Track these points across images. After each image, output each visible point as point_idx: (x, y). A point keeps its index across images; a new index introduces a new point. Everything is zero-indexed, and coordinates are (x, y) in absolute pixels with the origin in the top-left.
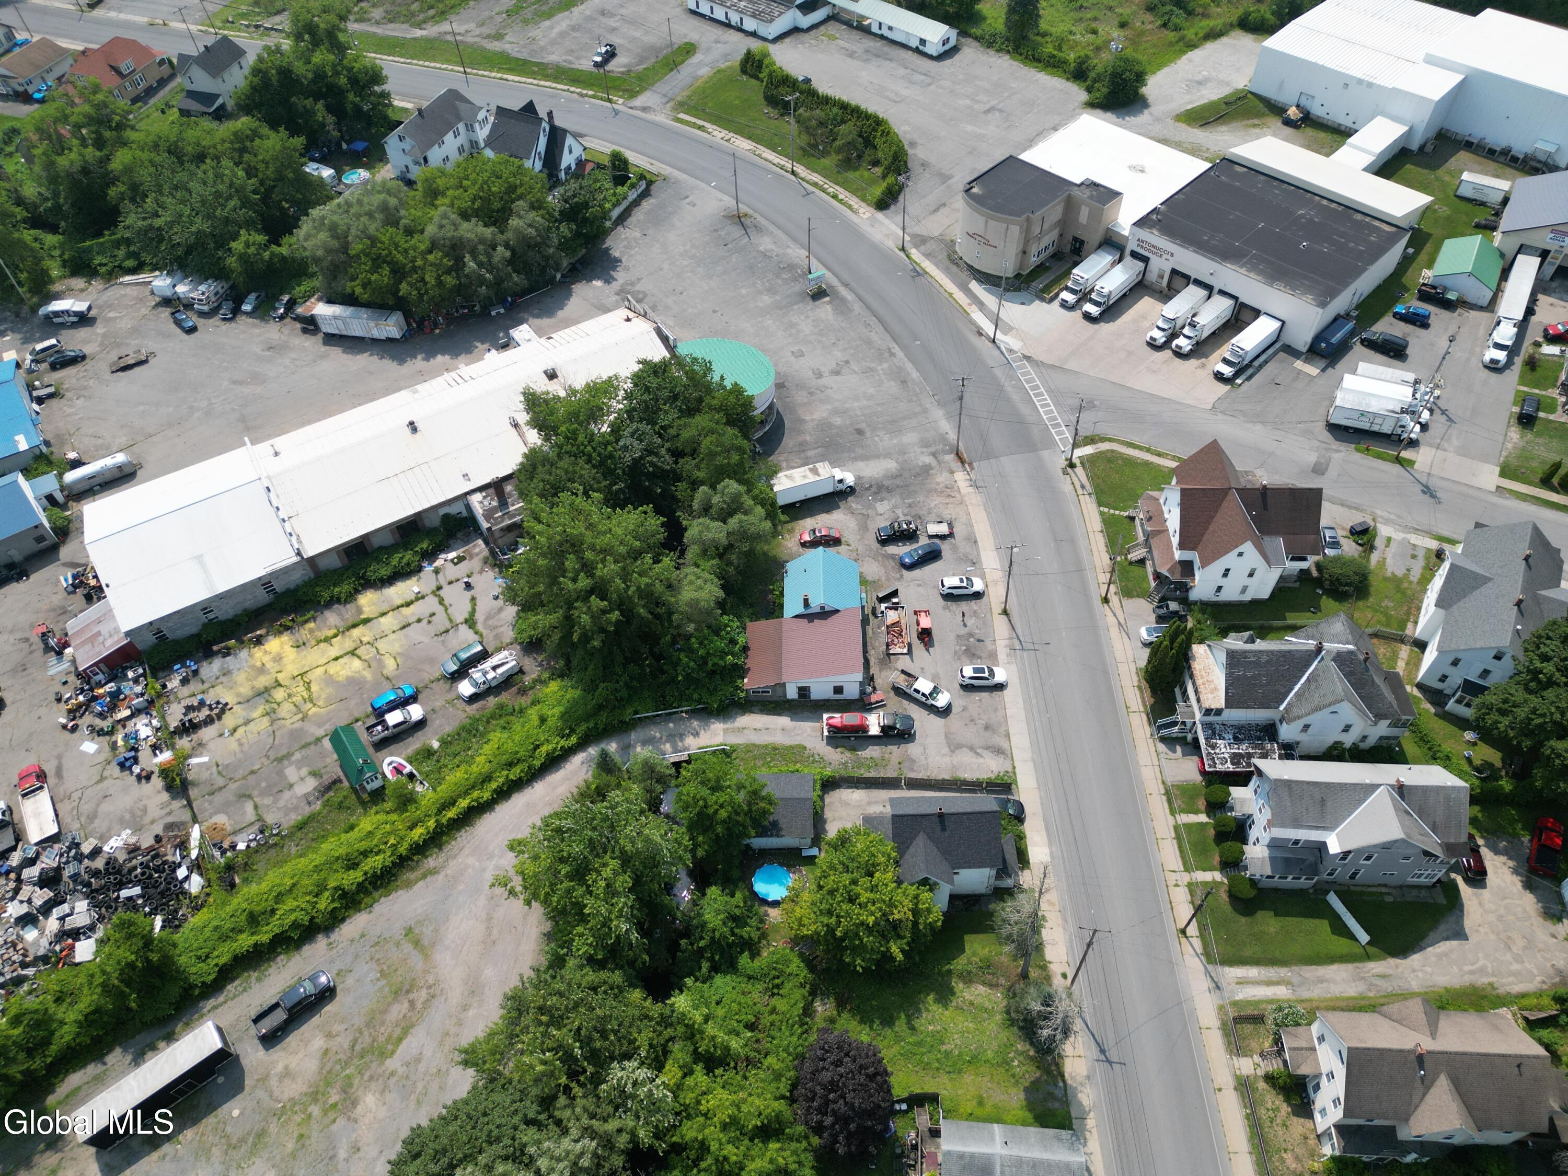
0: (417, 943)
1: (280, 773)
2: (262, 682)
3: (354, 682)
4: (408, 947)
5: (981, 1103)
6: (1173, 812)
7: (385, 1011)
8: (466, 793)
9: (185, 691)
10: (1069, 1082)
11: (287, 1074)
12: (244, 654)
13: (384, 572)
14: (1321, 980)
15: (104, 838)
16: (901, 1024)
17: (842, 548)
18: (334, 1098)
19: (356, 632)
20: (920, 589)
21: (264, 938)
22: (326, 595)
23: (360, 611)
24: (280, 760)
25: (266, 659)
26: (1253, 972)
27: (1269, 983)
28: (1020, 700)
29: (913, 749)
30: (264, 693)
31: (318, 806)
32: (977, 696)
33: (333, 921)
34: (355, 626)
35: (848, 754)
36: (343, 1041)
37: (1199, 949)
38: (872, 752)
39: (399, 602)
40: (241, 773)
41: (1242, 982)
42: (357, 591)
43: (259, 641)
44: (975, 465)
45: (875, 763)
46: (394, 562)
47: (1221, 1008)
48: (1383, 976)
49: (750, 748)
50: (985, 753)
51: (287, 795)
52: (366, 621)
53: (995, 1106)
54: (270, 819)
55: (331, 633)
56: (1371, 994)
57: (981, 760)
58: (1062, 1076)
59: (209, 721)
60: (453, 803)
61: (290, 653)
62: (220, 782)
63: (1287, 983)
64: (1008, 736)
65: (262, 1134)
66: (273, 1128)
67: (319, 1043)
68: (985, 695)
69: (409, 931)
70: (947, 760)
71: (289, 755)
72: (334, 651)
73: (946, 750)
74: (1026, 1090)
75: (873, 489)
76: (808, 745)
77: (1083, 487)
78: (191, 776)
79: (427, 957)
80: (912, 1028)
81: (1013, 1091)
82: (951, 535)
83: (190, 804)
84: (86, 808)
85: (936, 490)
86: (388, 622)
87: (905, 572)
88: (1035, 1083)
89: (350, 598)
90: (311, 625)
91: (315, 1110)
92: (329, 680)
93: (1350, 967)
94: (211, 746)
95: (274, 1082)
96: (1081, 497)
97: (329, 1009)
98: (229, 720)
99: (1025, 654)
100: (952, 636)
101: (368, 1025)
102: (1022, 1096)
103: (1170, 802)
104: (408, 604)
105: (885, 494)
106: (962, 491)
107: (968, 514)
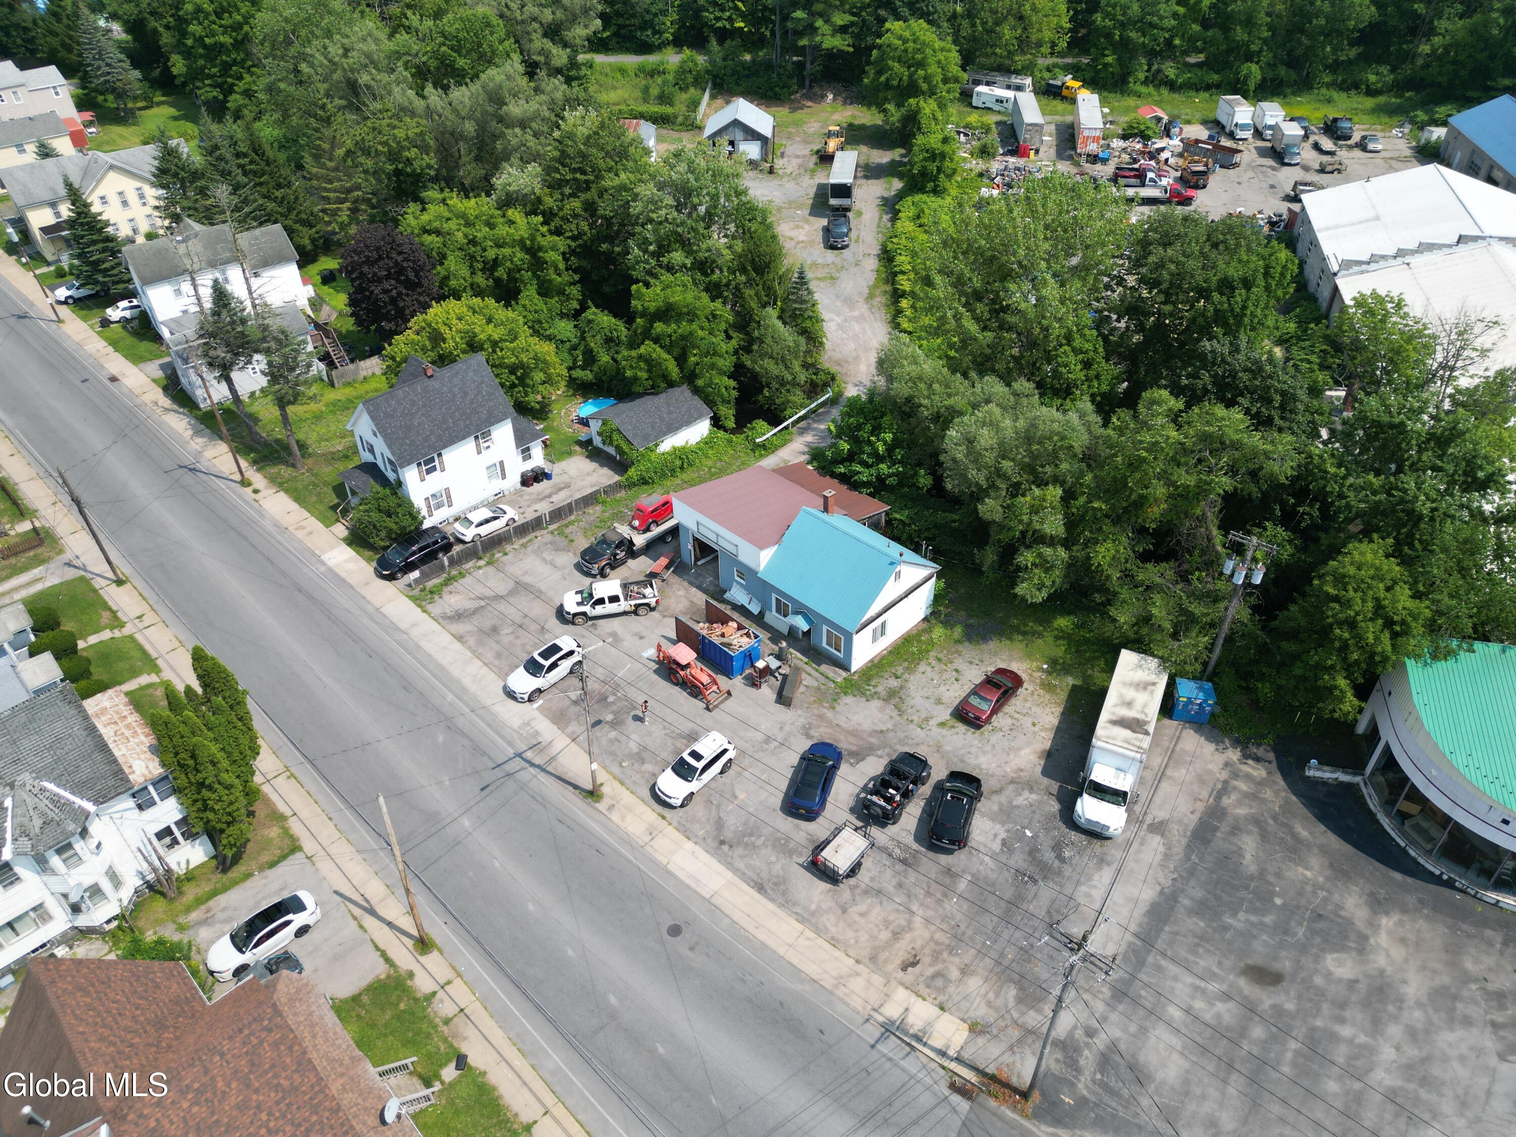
17: (943, 713)
29: (568, 558)
47: (61, 552)
50: (476, 604)
64: (460, 638)
70: (518, 572)
73: (528, 579)
97: (821, 246)
105: (1019, 860)
106: (901, 995)
107: (834, 942)
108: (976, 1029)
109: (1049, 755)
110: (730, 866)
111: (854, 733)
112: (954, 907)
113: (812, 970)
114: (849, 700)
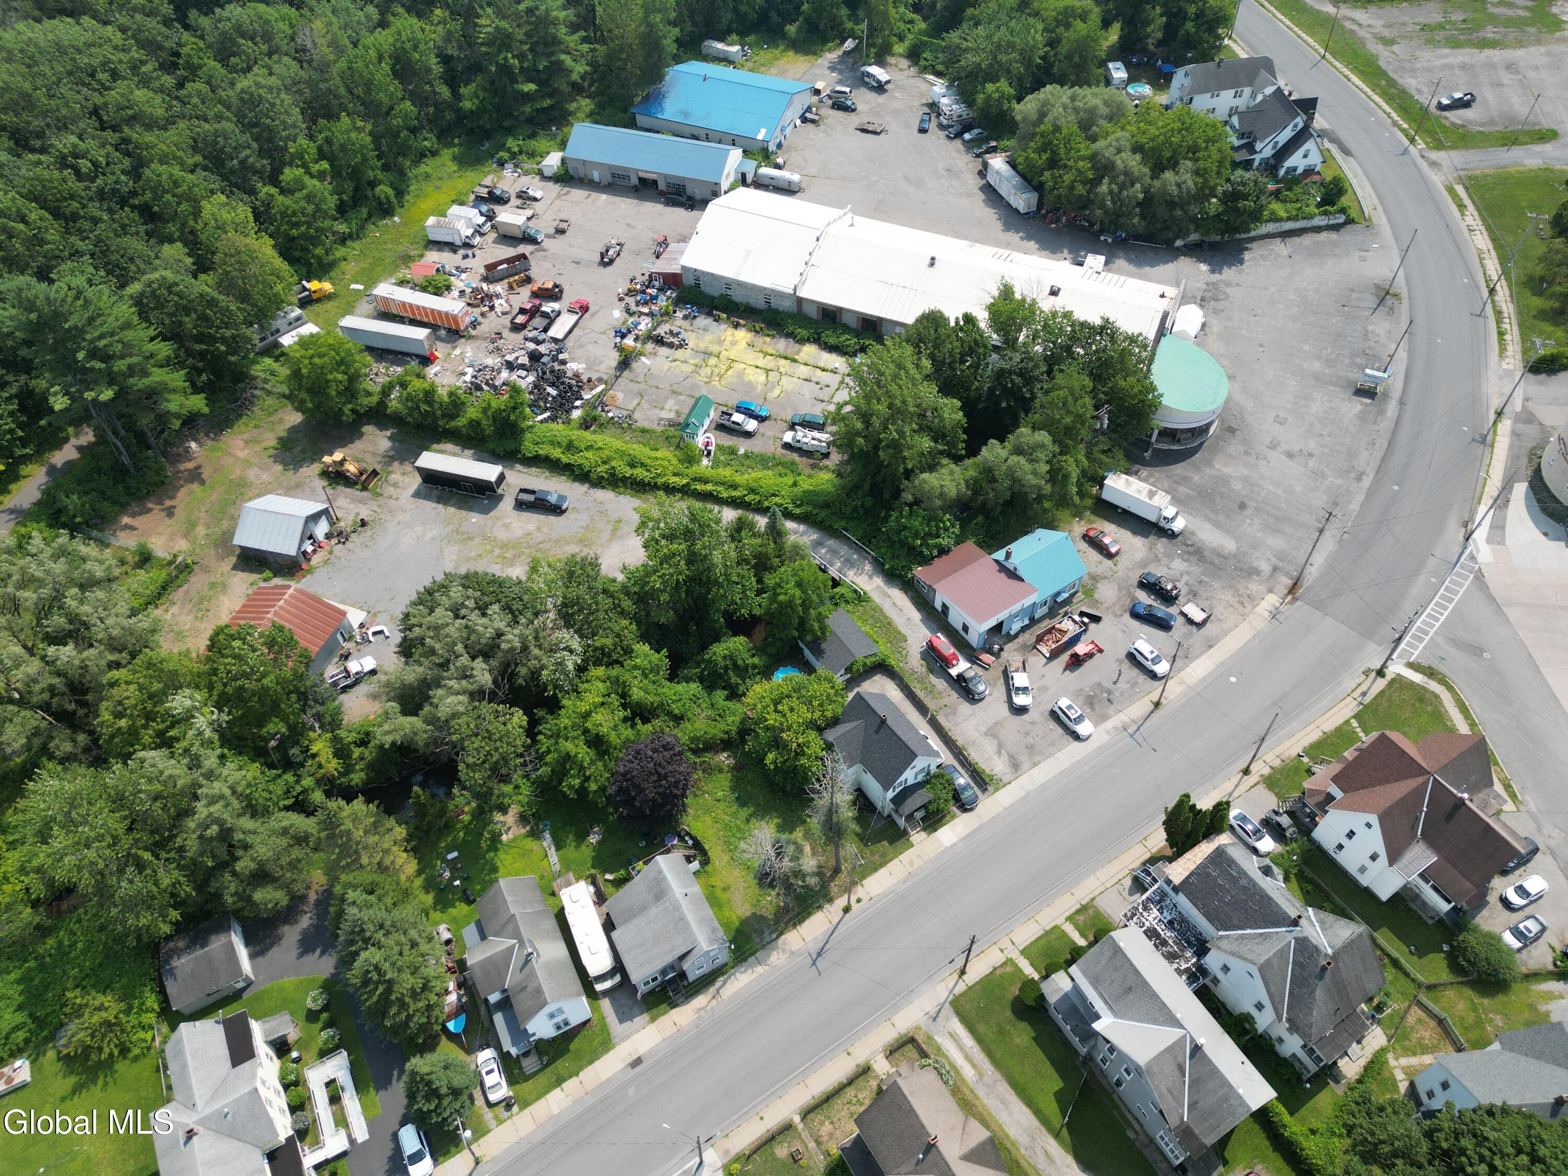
0: (615, 530)
1: (666, 399)
2: (715, 348)
3: (750, 386)
4: (610, 527)
5: (725, 889)
6: (1069, 919)
7: (567, 543)
8: (717, 483)
9: (679, 322)
10: (780, 941)
11: (507, 526)
12: (723, 326)
13: (832, 341)
14: (1003, 1102)
15: (573, 360)
16: (745, 812)
17: (1108, 563)
18: (508, 555)
19: (783, 362)
20: (1121, 635)
21: (565, 459)
22: (791, 329)
23: (798, 353)
24: (674, 392)
25: (729, 338)
26: (969, 1041)
27: (968, 1058)
28: (1079, 757)
29: (965, 708)
30: (707, 354)
31: (660, 429)
32: (1053, 725)
33: (598, 483)
34: (786, 358)
35: (924, 670)
36: (540, 537)
37: (957, 991)
38: (940, 684)
39: (821, 365)
40: (653, 383)
41: (953, 1036)
42: (808, 341)
43: (736, 326)
44: (1299, 603)
45: (931, 691)
46: (843, 338)
47: (918, 1028)
48: (1047, 1154)
49: (878, 609)
50: (1004, 757)
51: (656, 411)
52: (794, 361)
53: (729, 900)
54: (636, 416)
55: (771, 351)
56: (1023, 1151)
57: (995, 757)
58: (781, 934)
59: (671, 346)
60: (706, 482)
61: (743, 344)
62: (641, 379)
63: (980, 1074)
64: (1035, 765)
65: (471, 538)
66: (477, 541)
67: (531, 527)
68: (1060, 731)
69: (620, 521)
70: (976, 735)
71: (680, 394)
72: (761, 363)
73: (983, 729)
74: (754, 914)
75: (1191, 549)
76: (910, 641)
77: (1364, 694)
78: (634, 365)
79: (611, 540)
80: (748, 821)
81: (748, 906)
82: (1200, 625)
83: (617, 377)
84: (584, 340)
85: (1237, 590)
86: (803, 371)
87: (1127, 615)
88: (762, 918)
89: (802, 341)
90: (768, 339)
91: (497, 551)
92: (741, 374)
93: (1036, 1123)
94: (658, 359)
95: (499, 524)
96: (1349, 699)
97: (552, 519)
98: (679, 354)
99: (1128, 739)
100: (1096, 680)
101: (556, 541)
102: (748, 914)
103: (1078, 912)
104: (824, 370)
105: (1194, 559)
106: (1257, 609)
107: (1236, 626)
108: (1271, 591)
109: (1135, 533)
110: (1198, 656)
111: (1119, 599)
112: (1216, 584)
113: (1249, 637)
114: (1096, 596)
